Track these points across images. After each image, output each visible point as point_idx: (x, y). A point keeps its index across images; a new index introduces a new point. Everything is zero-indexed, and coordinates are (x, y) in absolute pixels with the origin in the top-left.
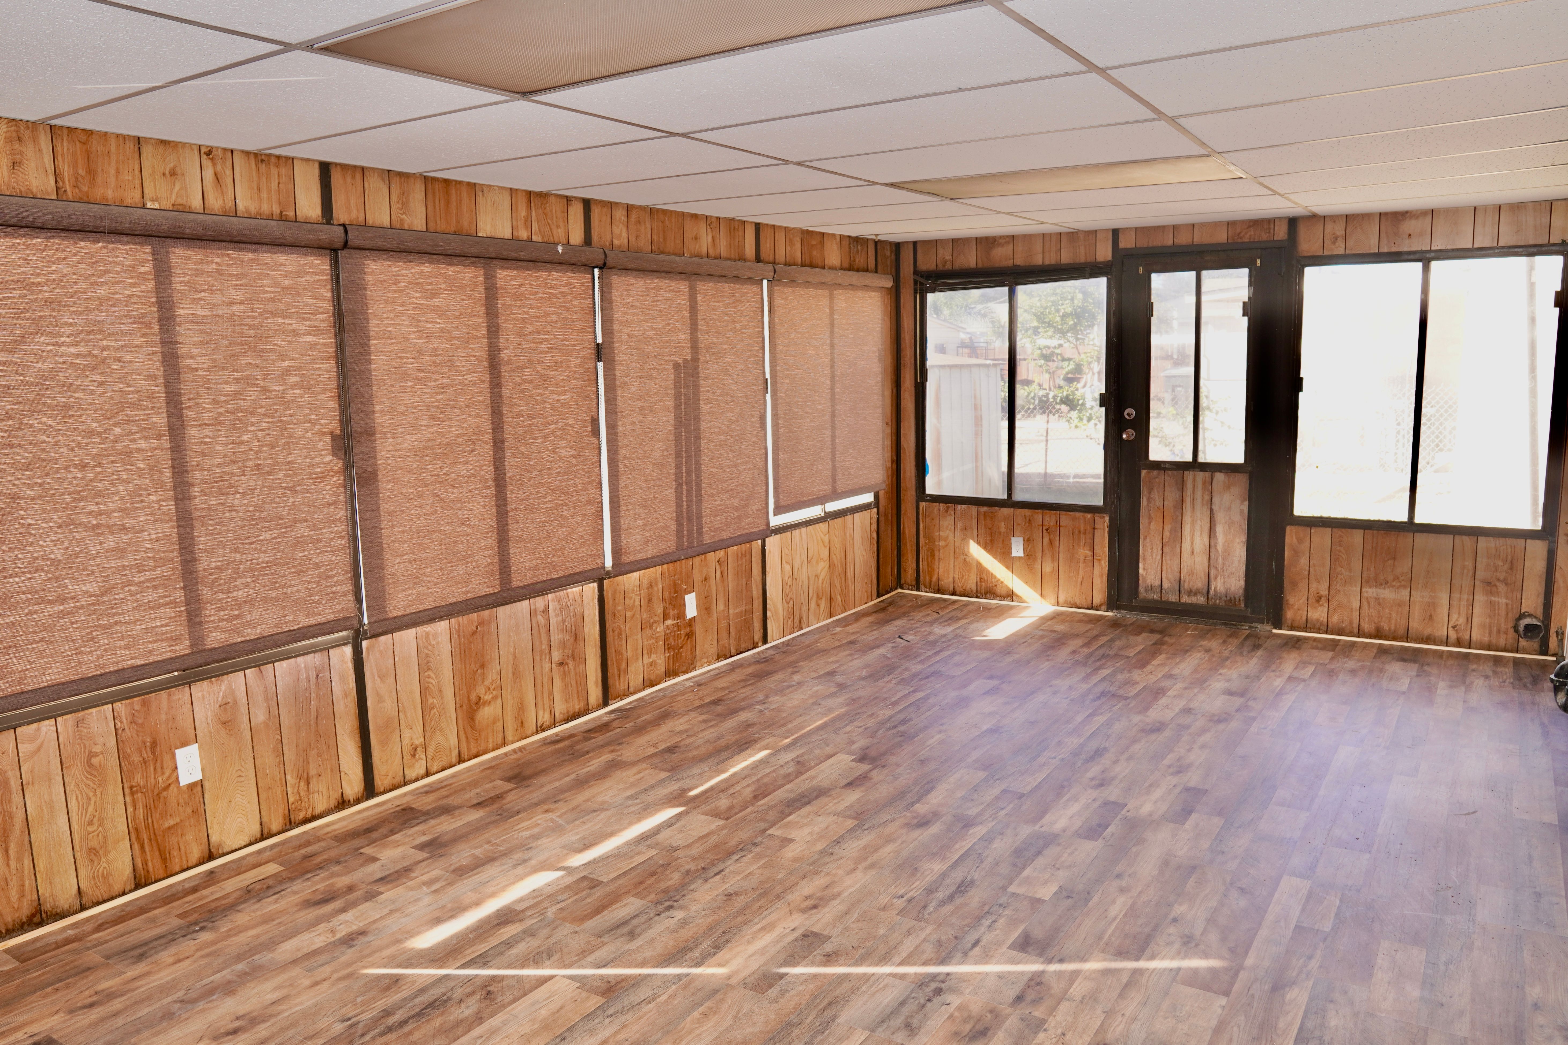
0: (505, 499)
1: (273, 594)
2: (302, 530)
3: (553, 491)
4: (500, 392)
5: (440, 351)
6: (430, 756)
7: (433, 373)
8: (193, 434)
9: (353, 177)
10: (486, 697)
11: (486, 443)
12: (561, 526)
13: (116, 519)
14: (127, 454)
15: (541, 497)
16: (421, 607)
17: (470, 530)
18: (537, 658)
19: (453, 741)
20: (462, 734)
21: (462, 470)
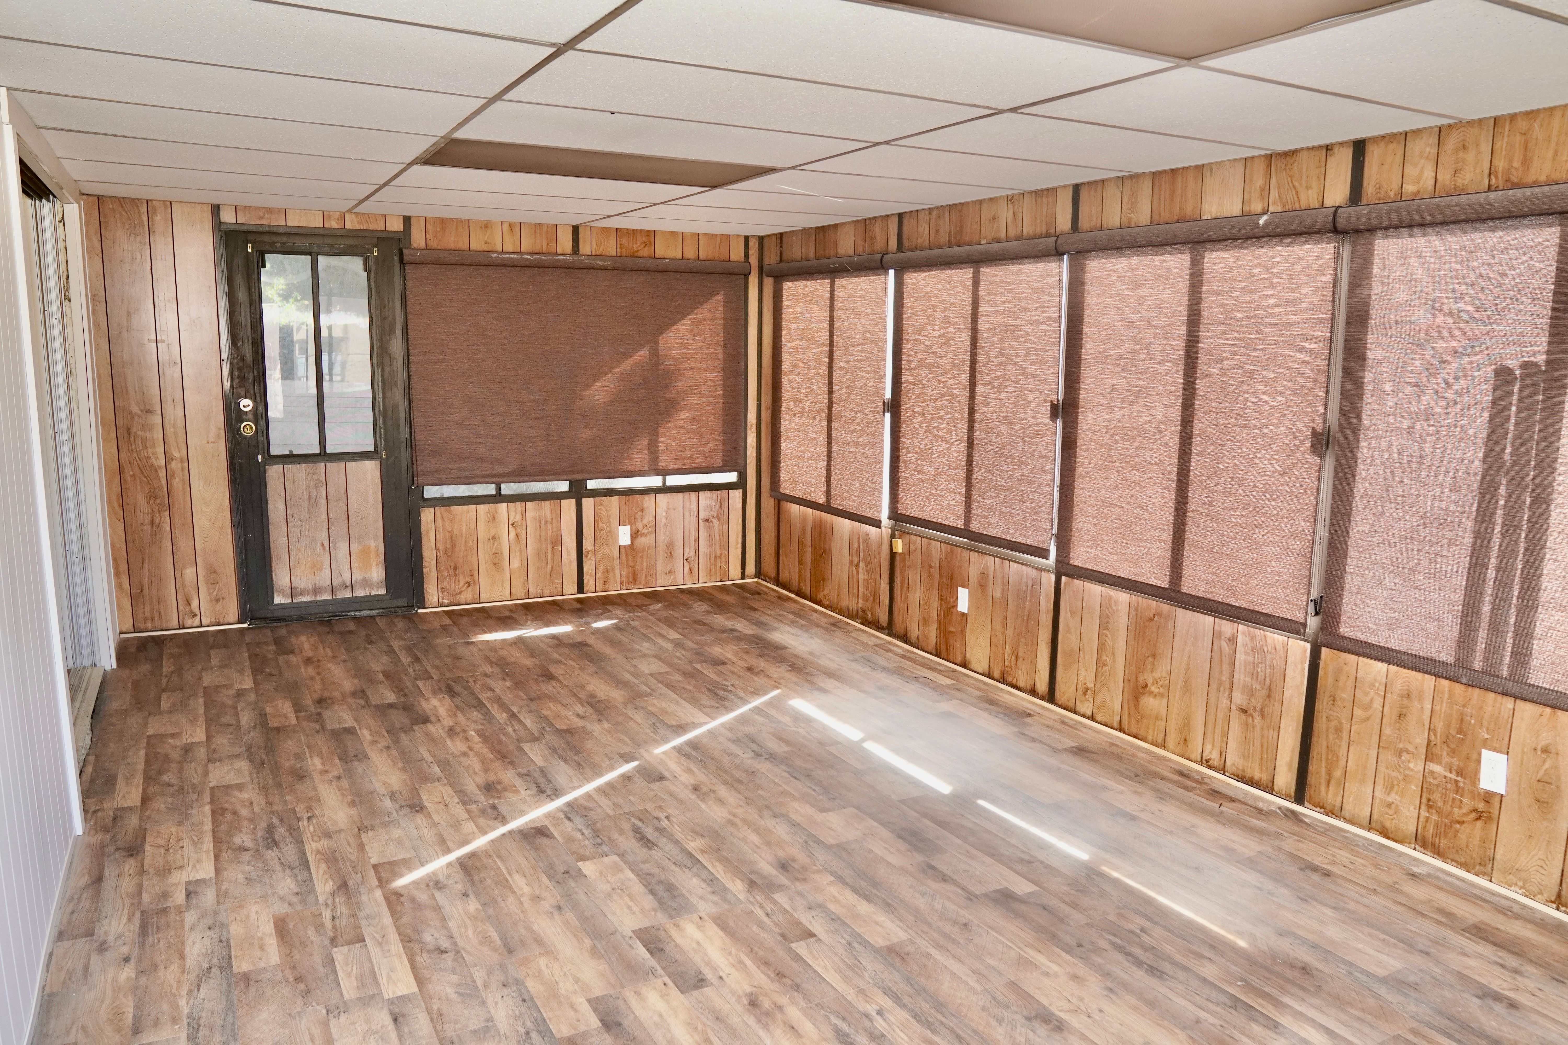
0: (1186, 497)
1: (1005, 510)
2: (1025, 470)
3: (1244, 505)
4: (1194, 384)
5: (1138, 339)
6: (1096, 704)
7: (1131, 360)
8: (980, 389)
9: (1096, 191)
10: (1153, 688)
11: (1173, 433)
12: (1251, 550)
13: (943, 433)
14: (952, 396)
15: (1228, 508)
16: (1096, 568)
17: (1146, 516)
18: (1214, 685)
19: (1117, 706)
20: (1125, 706)
21: (1146, 455)
